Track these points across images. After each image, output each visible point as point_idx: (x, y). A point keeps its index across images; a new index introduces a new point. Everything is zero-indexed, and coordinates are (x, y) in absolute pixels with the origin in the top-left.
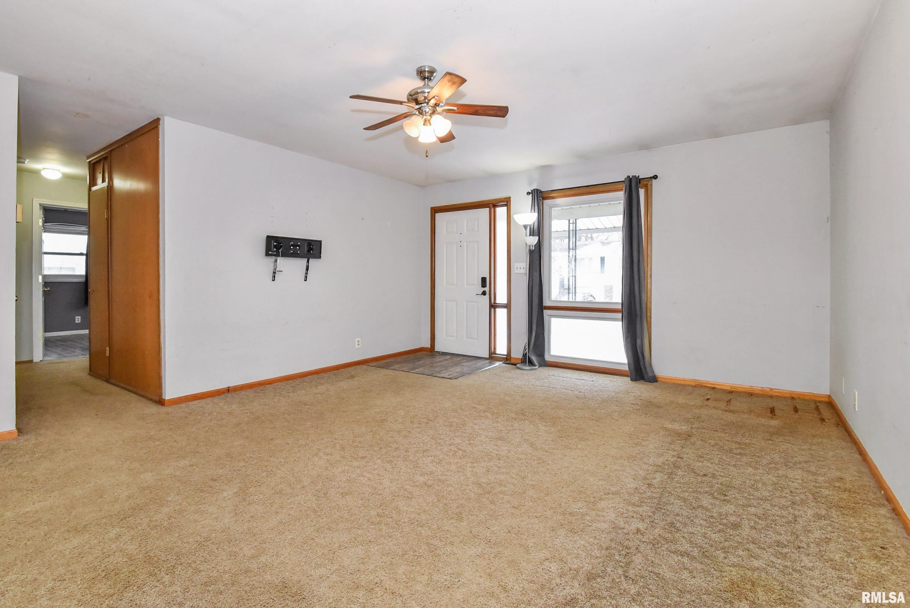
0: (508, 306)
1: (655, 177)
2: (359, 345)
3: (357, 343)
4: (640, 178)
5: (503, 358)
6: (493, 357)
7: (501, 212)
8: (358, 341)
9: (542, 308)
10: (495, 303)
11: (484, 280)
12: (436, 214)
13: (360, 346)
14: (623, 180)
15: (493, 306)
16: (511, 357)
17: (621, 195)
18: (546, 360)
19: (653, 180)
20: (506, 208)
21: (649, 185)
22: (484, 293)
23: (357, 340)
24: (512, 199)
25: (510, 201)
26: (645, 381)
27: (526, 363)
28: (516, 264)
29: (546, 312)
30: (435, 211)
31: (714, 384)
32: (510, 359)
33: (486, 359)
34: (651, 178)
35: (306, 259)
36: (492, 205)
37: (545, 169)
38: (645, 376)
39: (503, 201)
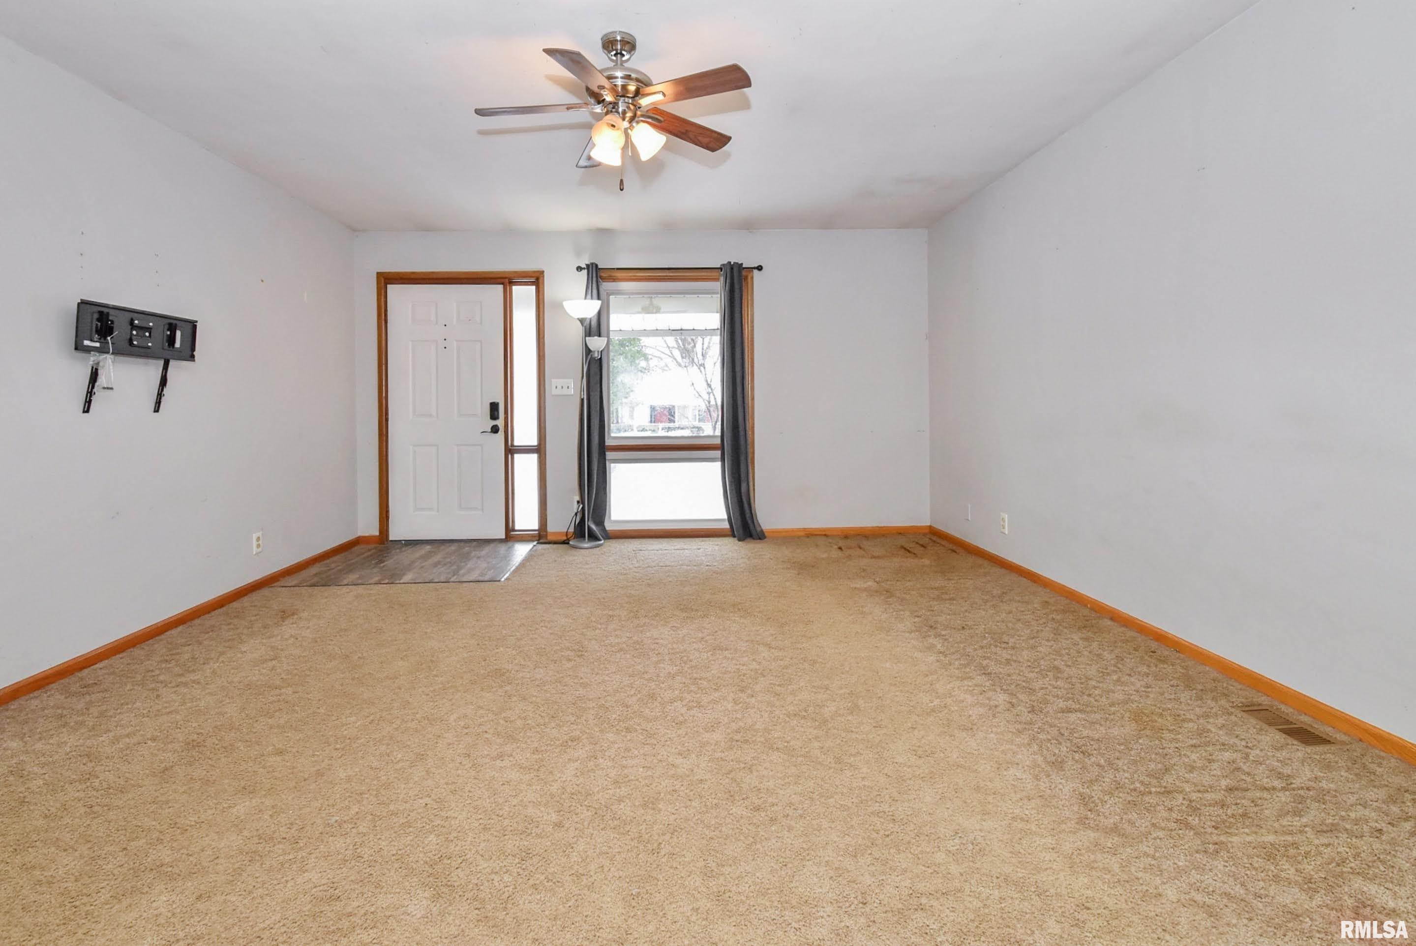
0: (539, 450)
1: (760, 268)
2: (258, 546)
3: (255, 543)
4: (744, 266)
5: (533, 536)
6: (511, 535)
7: (523, 294)
8: (258, 539)
9: (603, 449)
10: (512, 445)
11: (494, 407)
12: (389, 286)
13: (260, 549)
14: (719, 266)
15: (510, 450)
16: (546, 532)
17: (718, 286)
18: (607, 529)
19: (755, 271)
20: (534, 287)
21: (749, 277)
22: (495, 429)
23: (255, 536)
24: (545, 274)
25: (543, 276)
26: (754, 539)
27: (585, 537)
28: (554, 381)
29: (609, 455)
30: (386, 280)
31: (825, 531)
32: (546, 535)
33: (500, 541)
34: (754, 268)
35: (162, 362)
36: (507, 280)
37: (603, 233)
38: (753, 532)
39: (531, 277)
